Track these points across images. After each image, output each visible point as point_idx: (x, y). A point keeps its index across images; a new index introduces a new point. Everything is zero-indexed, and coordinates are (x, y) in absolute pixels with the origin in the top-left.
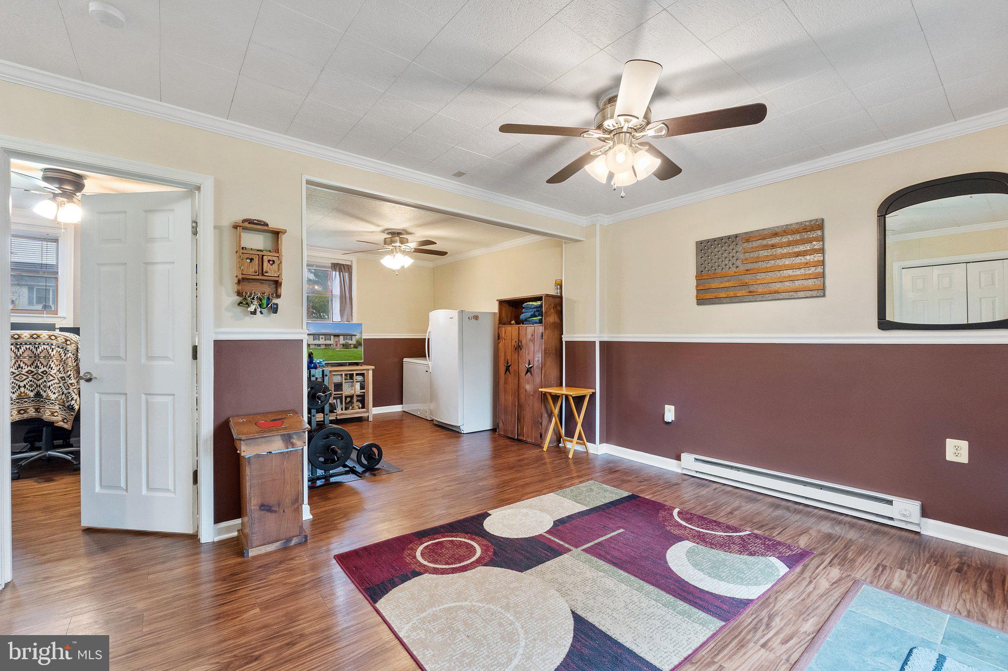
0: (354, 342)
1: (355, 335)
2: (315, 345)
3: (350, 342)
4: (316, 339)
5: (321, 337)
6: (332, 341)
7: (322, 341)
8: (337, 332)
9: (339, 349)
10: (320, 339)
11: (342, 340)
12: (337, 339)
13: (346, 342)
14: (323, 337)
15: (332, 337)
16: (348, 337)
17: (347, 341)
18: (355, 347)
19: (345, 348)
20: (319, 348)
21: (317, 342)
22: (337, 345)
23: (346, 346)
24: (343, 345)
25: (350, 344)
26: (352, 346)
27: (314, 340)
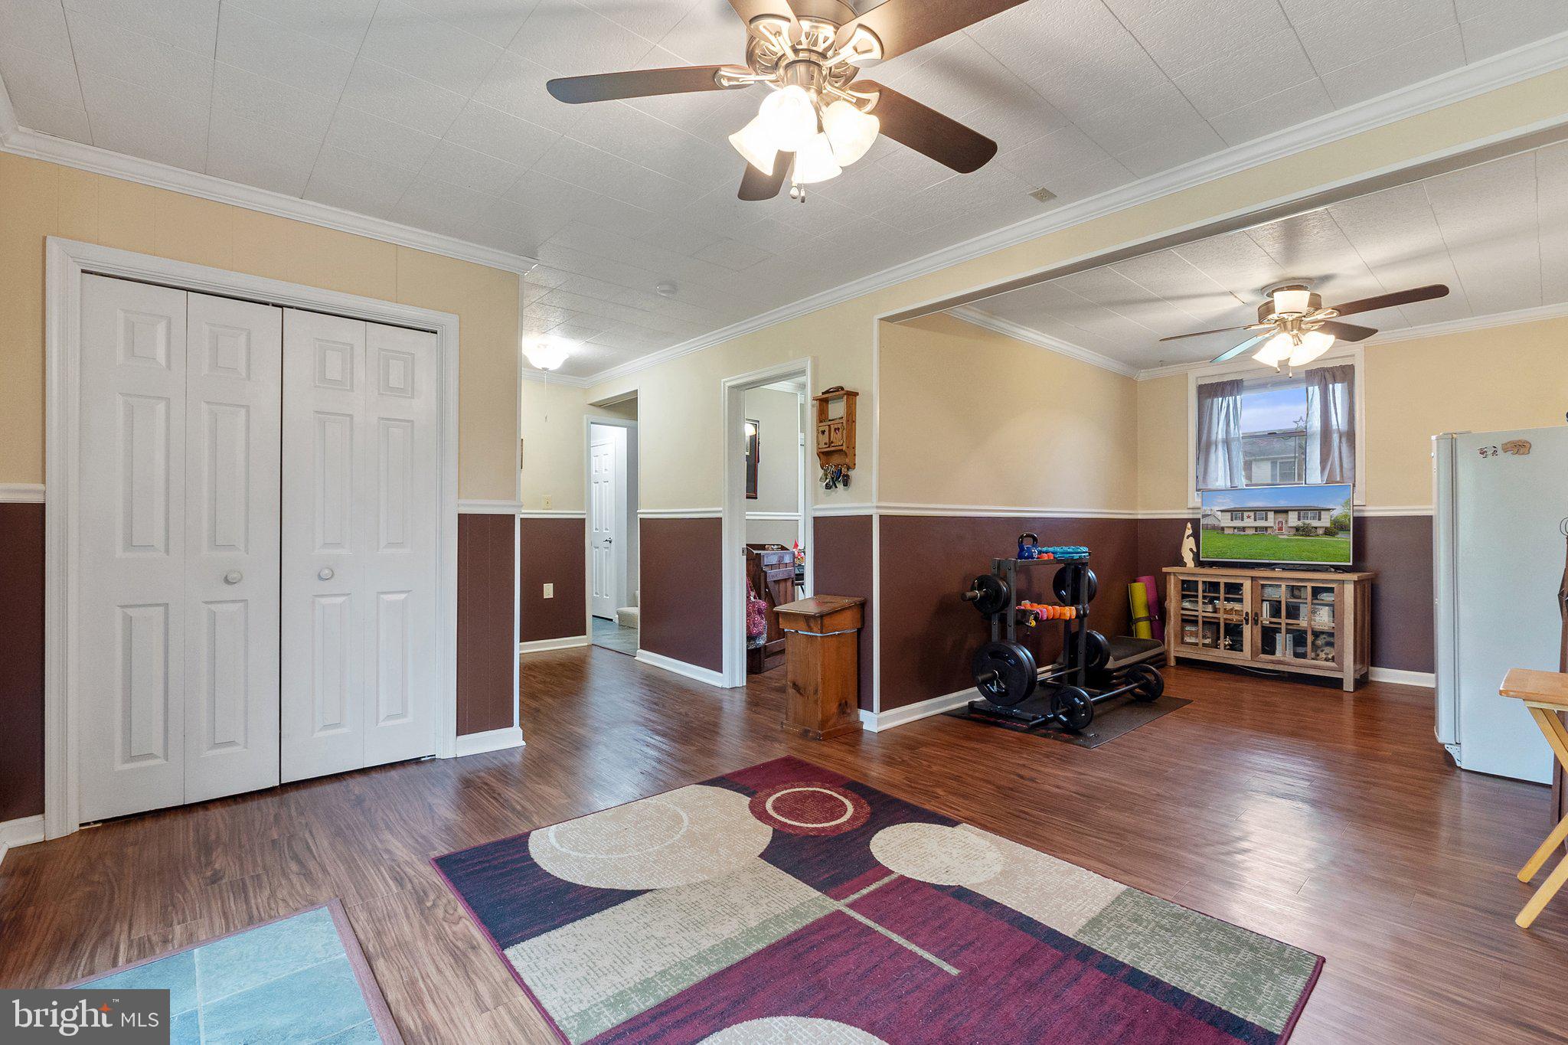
0: (1326, 521)
1: (1329, 510)
2: (1235, 528)
3: (1315, 523)
4: (1236, 519)
5: (1246, 514)
6: (1271, 520)
7: (1249, 522)
8: (1282, 504)
9: (1286, 537)
10: (1245, 517)
11: (1293, 520)
12: (1281, 517)
13: (1304, 524)
14: (1252, 514)
15: (1271, 515)
16: (1310, 514)
17: (1307, 522)
18: (1328, 532)
19: (1302, 535)
20: (1242, 533)
21: (1238, 523)
22: (1280, 529)
23: (1303, 531)
24: (1297, 529)
25: (1316, 528)
26: (1320, 531)
27: (1232, 520)
